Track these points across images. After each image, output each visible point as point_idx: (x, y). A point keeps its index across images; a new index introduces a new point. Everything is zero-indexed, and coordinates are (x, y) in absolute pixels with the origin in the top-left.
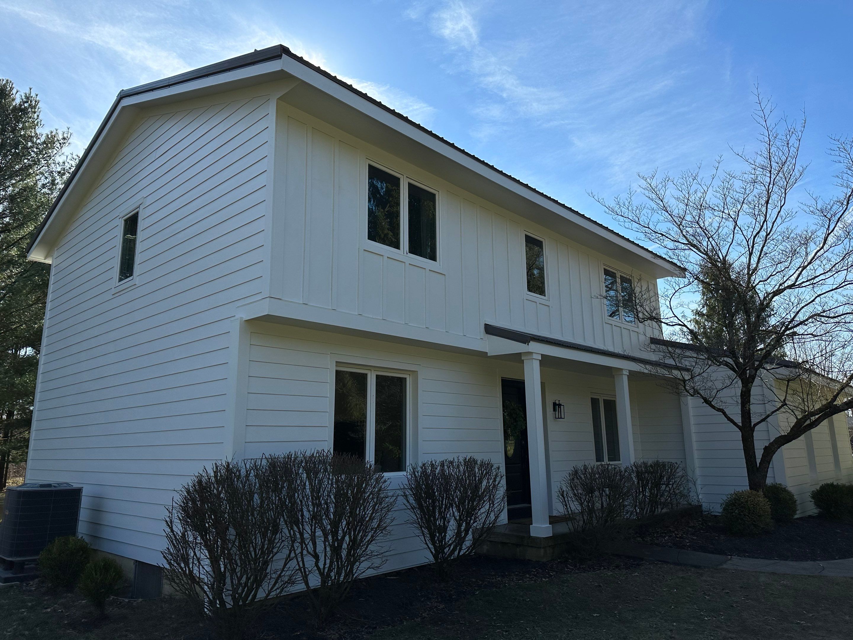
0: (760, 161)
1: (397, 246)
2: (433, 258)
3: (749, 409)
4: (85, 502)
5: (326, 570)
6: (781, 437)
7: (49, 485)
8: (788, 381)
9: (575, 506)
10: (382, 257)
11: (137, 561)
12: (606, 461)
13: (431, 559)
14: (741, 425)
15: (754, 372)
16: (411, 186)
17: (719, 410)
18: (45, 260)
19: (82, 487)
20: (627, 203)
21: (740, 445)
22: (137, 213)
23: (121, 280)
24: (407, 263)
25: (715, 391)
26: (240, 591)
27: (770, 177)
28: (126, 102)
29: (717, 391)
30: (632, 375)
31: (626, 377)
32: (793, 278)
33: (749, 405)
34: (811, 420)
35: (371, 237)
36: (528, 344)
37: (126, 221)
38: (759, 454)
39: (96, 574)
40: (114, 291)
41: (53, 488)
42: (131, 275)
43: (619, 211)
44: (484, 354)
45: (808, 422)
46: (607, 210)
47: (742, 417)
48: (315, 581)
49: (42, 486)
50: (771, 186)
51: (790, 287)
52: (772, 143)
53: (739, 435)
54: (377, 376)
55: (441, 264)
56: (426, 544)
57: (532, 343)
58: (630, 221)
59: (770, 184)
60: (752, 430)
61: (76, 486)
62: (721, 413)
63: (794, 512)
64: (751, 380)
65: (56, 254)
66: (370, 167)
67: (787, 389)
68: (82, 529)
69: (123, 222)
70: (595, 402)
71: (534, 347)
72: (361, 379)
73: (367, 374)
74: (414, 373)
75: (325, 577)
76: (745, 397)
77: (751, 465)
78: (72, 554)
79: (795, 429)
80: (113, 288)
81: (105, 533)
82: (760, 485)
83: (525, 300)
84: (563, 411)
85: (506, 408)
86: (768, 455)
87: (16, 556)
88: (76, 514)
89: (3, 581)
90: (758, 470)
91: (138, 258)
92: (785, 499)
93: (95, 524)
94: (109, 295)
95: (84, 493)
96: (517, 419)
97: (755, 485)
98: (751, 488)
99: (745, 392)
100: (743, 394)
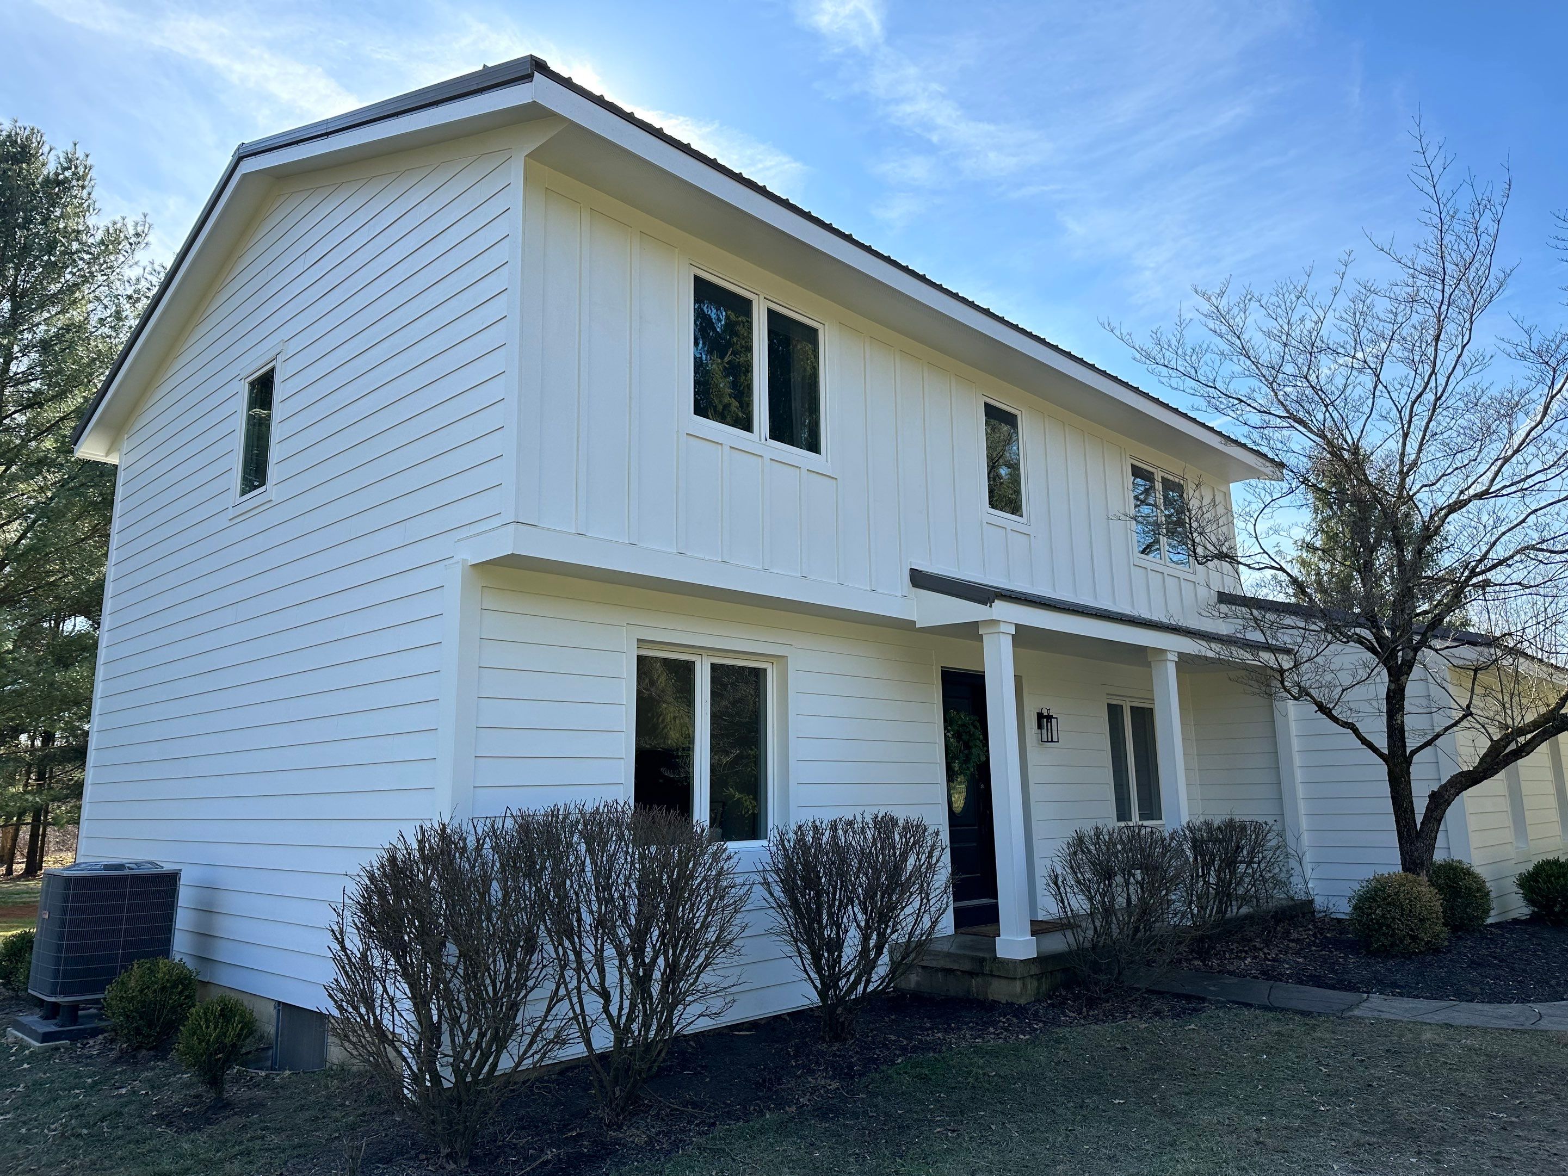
0: (1424, 260)
1: (746, 424)
2: (813, 446)
3: (1403, 722)
4: (185, 896)
5: (623, 1019)
6: (1462, 774)
7: (121, 867)
8: (1476, 671)
9: (1079, 903)
10: (720, 447)
11: (279, 1002)
12: (1135, 819)
13: (814, 998)
14: (1386, 752)
15: (1411, 654)
16: (773, 316)
17: (1346, 725)
18: (106, 456)
19: (180, 870)
20: (1174, 342)
21: (1386, 789)
22: (272, 370)
23: (243, 493)
24: (767, 456)
25: (1340, 689)
26: (467, 1057)
27: (1443, 291)
28: (249, 166)
29: (1343, 691)
30: (1185, 661)
31: (1174, 664)
32: (1486, 479)
33: (1402, 716)
34: (1517, 742)
35: (701, 409)
36: (991, 606)
37: (252, 384)
38: (1420, 807)
39: (207, 1027)
40: (231, 513)
41: (126, 872)
42: (263, 483)
43: (1159, 357)
44: (909, 625)
45: (1512, 746)
46: (1138, 356)
47: (1389, 737)
48: (603, 1039)
49: (107, 867)
50: (1444, 307)
51: (1479, 496)
52: (1445, 227)
53: (1382, 770)
54: (713, 667)
55: (829, 460)
56: (806, 971)
57: (997, 603)
58: (1180, 375)
59: (1442, 304)
60: (1408, 761)
61: (168, 867)
62: (1349, 731)
63: (1486, 912)
64: (1405, 669)
65: (126, 447)
66: (697, 279)
67: (1473, 684)
68: (182, 945)
69: (247, 386)
70: (1114, 712)
71: (1000, 609)
72: (683, 672)
73: (693, 663)
74: (780, 659)
75: (621, 1032)
76: (1395, 699)
77: (1405, 826)
78: (163, 989)
79: (1488, 759)
80: (230, 507)
81: (222, 953)
82: (1422, 864)
83: (985, 524)
84: (1054, 728)
85: (948, 721)
86: (1436, 807)
87: (64, 993)
88: (169, 918)
89: (40, 1039)
90: (1418, 835)
91: (275, 453)
92: (1470, 889)
93: (204, 936)
94: (223, 521)
95: (183, 880)
96: (971, 744)
97: (1414, 863)
98: (1405, 869)
99: (1394, 692)
100: (1391, 694)
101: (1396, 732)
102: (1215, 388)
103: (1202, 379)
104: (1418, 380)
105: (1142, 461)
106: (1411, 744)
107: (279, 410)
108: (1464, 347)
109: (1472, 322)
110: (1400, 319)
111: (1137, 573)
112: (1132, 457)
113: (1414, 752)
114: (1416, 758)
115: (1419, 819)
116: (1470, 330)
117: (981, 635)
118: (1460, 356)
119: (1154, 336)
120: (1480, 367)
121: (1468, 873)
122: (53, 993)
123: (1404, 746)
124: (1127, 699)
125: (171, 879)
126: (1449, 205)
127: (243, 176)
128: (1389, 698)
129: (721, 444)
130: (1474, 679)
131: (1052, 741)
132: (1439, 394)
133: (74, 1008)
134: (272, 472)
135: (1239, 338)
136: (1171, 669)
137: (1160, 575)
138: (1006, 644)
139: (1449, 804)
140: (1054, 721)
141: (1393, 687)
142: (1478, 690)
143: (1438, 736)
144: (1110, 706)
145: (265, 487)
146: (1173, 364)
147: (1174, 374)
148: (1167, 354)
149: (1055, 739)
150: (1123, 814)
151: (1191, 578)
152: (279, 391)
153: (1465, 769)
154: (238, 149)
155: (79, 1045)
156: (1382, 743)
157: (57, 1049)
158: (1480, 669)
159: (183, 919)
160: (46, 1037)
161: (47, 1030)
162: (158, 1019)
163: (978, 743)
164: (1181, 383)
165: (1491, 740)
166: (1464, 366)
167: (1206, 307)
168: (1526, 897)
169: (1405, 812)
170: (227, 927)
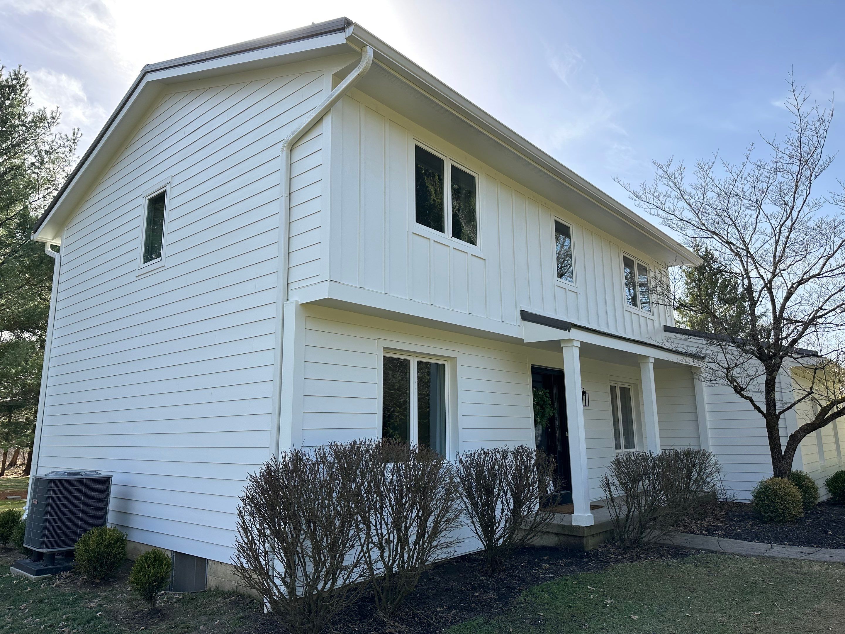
0: (791, 149)
1: (441, 229)
2: (473, 242)
3: (774, 397)
4: (114, 491)
6: (807, 425)
7: (77, 474)
8: (816, 369)
11: (174, 551)
12: (623, 448)
13: (481, 546)
14: (765, 411)
15: (779, 360)
16: (453, 169)
17: (747, 398)
18: (52, 240)
19: (112, 476)
21: (765, 432)
22: (165, 192)
23: (145, 262)
24: (452, 247)
25: (748, 379)
27: (800, 166)
28: (152, 77)
29: (751, 380)
30: (658, 363)
31: (652, 364)
32: (818, 266)
33: (774, 394)
35: (418, 220)
36: (569, 331)
37: (150, 200)
38: (784, 443)
40: (138, 273)
41: (80, 477)
42: (159, 256)
43: (643, 197)
45: (831, 412)
46: (632, 196)
47: (767, 403)
49: (70, 474)
50: (799, 176)
52: (803, 132)
53: (763, 421)
54: (419, 363)
55: (481, 249)
57: (573, 330)
58: (655, 207)
59: (798, 173)
60: (778, 418)
61: (104, 474)
62: (749, 401)
63: (816, 499)
64: (776, 368)
65: (65, 234)
66: (417, 148)
67: (814, 377)
68: (111, 519)
69: (147, 201)
70: (612, 390)
71: (574, 334)
72: (404, 365)
73: (409, 360)
74: (452, 359)
76: (770, 385)
77: (776, 453)
78: (109, 545)
79: (821, 417)
80: (137, 270)
81: (136, 523)
82: (786, 473)
83: (556, 287)
84: (587, 399)
85: (535, 395)
86: (794, 443)
87: (47, 547)
88: (106, 503)
89: (35, 573)
90: (783, 458)
91: (167, 239)
92: (808, 486)
93: (124, 513)
94: (132, 277)
95: (114, 481)
96: (544, 406)
97: (781, 472)
98: (776, 475)
99: (770, 380)
100: (769, 382)
101: (771, 402)
102: (674, 215)
103: (667, 210)
104: (785, 214)
105: (628, 254)
106: (778, 409)
107: (168, 215)
108: (807, 196)
109: (810, 185)
110: (771, 182)
111: (627, 314)
112: (624, 252)
113: (780, 413)
114: (782, 416)
115: (783, 449)
116: (810, 187)
117: (562, 347)
118: (805, 201)
119: (642, 186)
120: (817, 207)
121: (806, 478)
122: (41, 547)
123: (775, 410)
124: (618, 383)
125: (106, 481)
126: (805, 120)
127: (148, 82)
128: (767, 383)
129: (429, 239)
130: (815, 374)
131: (586, 406)
132: (793, 221)
133: (52, 555)
134: (165, 250)
135: (679, 188)
136: (651, 366)
137: (637, 316)
138: (576, 352)
139: (800, 441)
140: (587, 394)
141: (769, 378)
142: (816, 380)
143: (794, 404)
144: (611, 386)
145: (160, 258)
146: (651, 201)
147: (651, 206)
148: (648, 195)
149: (587, 405)
150: (618, 447)
151: (652, 317)
152: (169, 204)
153: (809, 422)
154: (145, 67)
155: (57, 577)
156: (763, 408)
157: (45, 578)
158: (818, 369)
159: (112, 504)
160: (38, 573)
161: (38, 568)
162: (106, 562)
163: (549, 406)
164: (656, 212)
165: (821, 406)
166: (809, 206)
167: (661, 172)
168: (830, 491)
169: (776, 445)
170: (137, 508)
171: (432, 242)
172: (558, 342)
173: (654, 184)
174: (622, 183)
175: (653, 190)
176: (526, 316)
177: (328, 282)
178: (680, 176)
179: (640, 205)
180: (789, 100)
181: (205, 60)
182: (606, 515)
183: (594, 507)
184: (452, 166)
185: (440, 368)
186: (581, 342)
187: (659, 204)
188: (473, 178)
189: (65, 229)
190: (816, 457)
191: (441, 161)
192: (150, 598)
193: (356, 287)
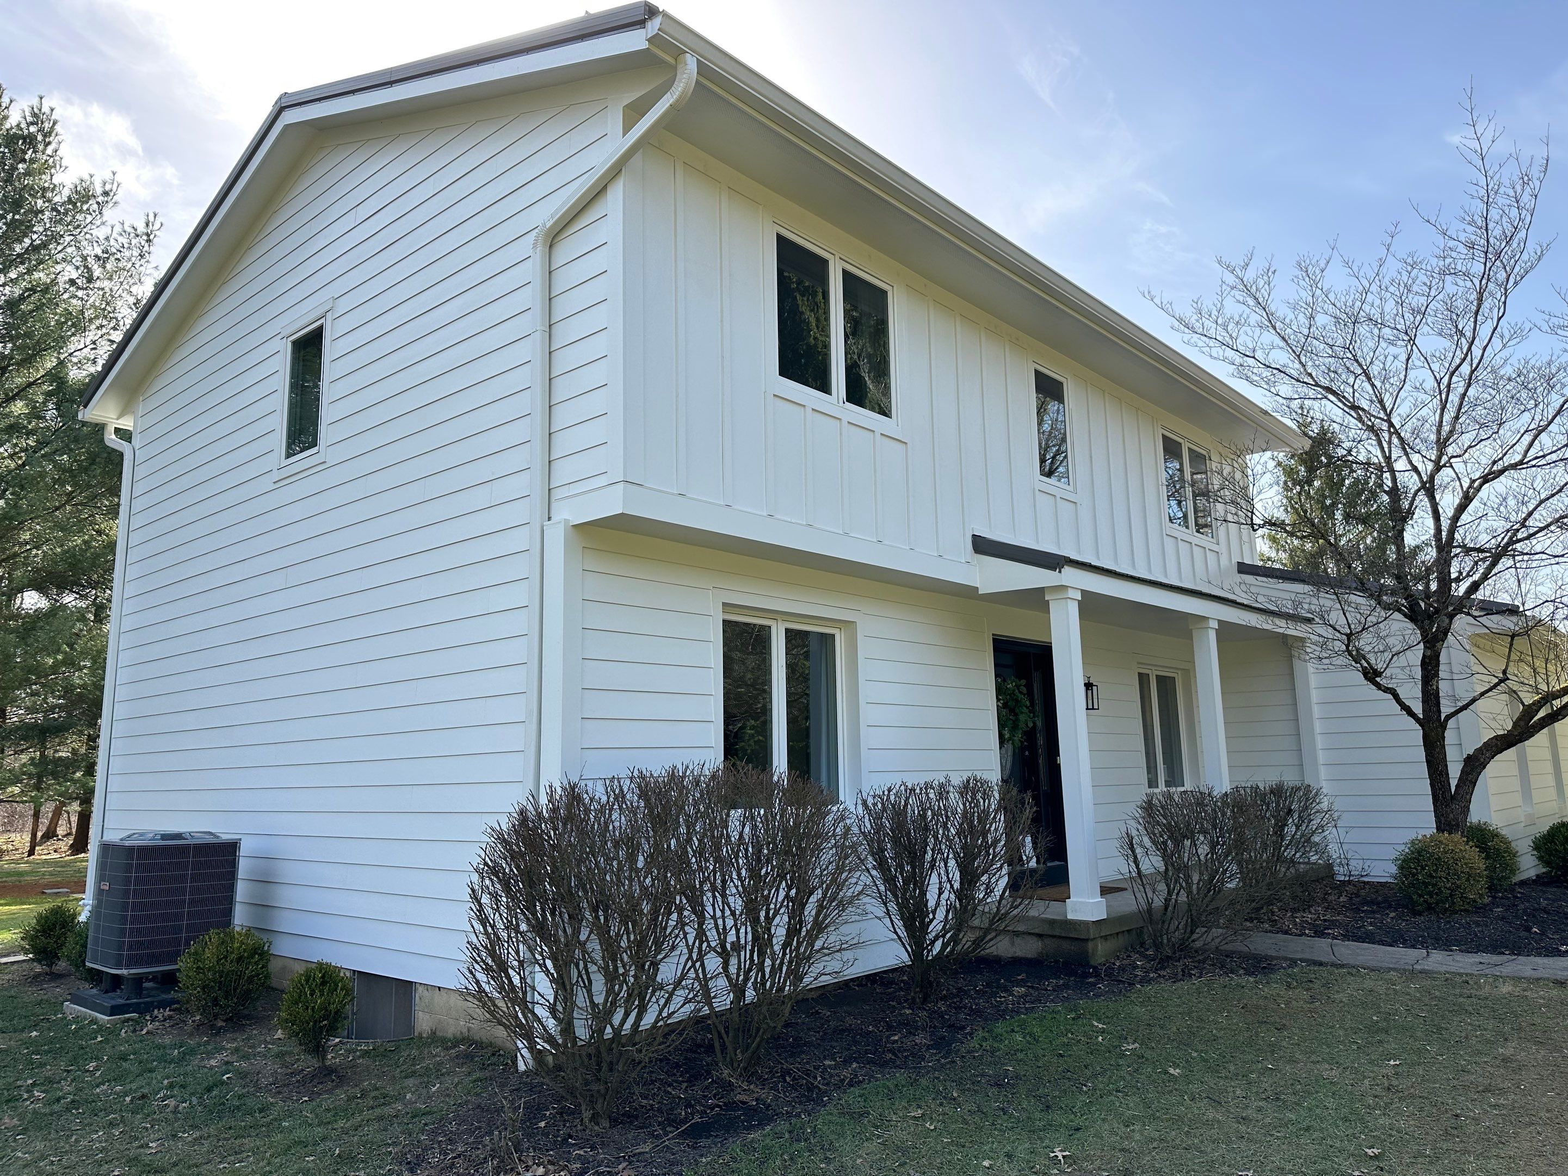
0: (1470, 233)
1: (824, 387)
2: (885, 412)
3: (1438, 688)
6: (1496, 737)
7: (178, 836)
10: (802, 409)
11: (357, 971)
12: (1162, 787)
14: (1421, 716)
15: (1447, 621)
16: (847, 275)
17: (1387, 690)
18: (118, 419)
19: (240, 840)
22: (321, 327)
23: (288, 456)
27: (1485, 264)
28: (291, 117)
31: (1214, 632)
33: (1437, 682)
35: (785, 371)
36: (1060, 572)
37: (294, 343)
40: (276, 476)
41: (188, 841)
42: (314, 444)
43: (1198, 326)
46: (1176, 324)
54: (787, 630)
55: (899, 424)
60: (1443, 726)
61: (226, 836)
63: (1513, 872)
64: (1441, 636)
65: (140, 410)
66: (780, 238)
68: (240, 917)
69: (290, 345)
70: (1143, 679)
71: (1069, 576)
72: (762, 637)
73: (770, 627)
74: (848, 625)
76: (1430, 666)
77: (1440, 789)
78: (240, 959)
79: (1522, 723)
80: (275, 471)
81: (284, 923)
82: (1458, 825)
83: (1037, 492)
84: (1095, 696)
85: (999, 691)
86: (1472, 770)
87: (128, 966)
88: (231, 888)
89: (109, 1012)
90: (1453, 798)
91: (327, 413)
92: (1498, 850)
93: (263, 907)
94: (266, 483)
95: (244, 850)
96: (1017, 711)
97: (1449, 824)
98: (1439, 829)
99: (1430, 658)
100: (1427, 661)
101: (1431, 697)
102: (1254, 357)
103: (1241, 348)
104: (1458, 352)
105: (1172, 431)
106: (1446, 709)
107: (329, 370)
108: (1499, 319)
109: (1506, 298)
110: (1433, 293)
111: (1169, 542)
112: (1163, 427)
113: (1449, 717)
114: (1451, 723)
115: (1453, 783)
116: (1505, 303)
117: (1048, 601)
118: (1495, 329)
119: (1195, 305)
120: (1518, 340)
121: (1495, 835)
122: (118, 965)
123: (1439, 712)
124: (1153, 668)
125: (230, 849)
126: (1495, 179)
127: (287, 127)
128: (1424, 664)
129: (804, 406)
130: (1511, 645)
131: (1093, 709)
132: (1474, 366)
133: (138, 981)
134: (325, 432)
135: (1264, 309)
136: (1212, 635)
137: (1188, 545)
138: (1073, 610)
139: (1484, 767)
140: (1095, 688)
141: (1429, 653)
142: (1513, 657)
143: (1474, 701)
144: (1140, 674)
145: (317, 448)
146: (1212, 333)
147: (1212, 343)
148: (1207, 323)
149: (1096, 707)
150: (1152, 783)
151: (1215, 548)
152: (329, 350)
153: (1501, 732)
154: (280, 99)
155: (148, 1018)
156: (1418, 709)
157: (128, 1020)
158: (1518, 635)
159: (242, 891)
160: (114, 1011)
161: (113, 1003)
162: (235, 990)
163: (1025, 710)
164: (1221, 353)
165: (1523, 705)
166: (1502, 337)
167: (1230, 279)
168: (1540, 858)
169: (1440, 774)
170: (286, 897)
171: (809, 411)
172: (1041, 591)
173: (1216, 302)
174: (1157, 301)
175: (1215, 313)
176: (982, 546)
177: (622, 484)
178: (1266, 286)
179: (1192, 341)
180: (1468, 142)
181: (391, 83)
182: (1128, 903)
183: (1106, 890)
184: (845, 272)
185: (827, 641)
186: (1082, 591)
187: (1227, 339)
188: (884, 293)
189: (141, 399)
190: (1517, 799)
191: (825, 262)
192: (318, 1050)
193: (673, 494)
